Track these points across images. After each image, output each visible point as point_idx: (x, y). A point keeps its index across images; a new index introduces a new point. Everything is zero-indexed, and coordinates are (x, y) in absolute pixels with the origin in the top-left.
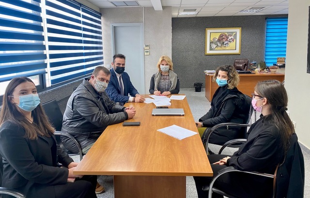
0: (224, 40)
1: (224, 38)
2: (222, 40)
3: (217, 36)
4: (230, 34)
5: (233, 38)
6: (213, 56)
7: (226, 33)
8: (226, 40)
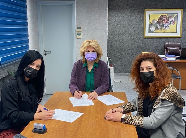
0: (164, 22)
1: (164, 20)
2: (162, 22)
3: (157, 18)
4: (170, 15)
5: (174, 20)
6: (152, 39)
7: (166, 15)
8: (166, 22)
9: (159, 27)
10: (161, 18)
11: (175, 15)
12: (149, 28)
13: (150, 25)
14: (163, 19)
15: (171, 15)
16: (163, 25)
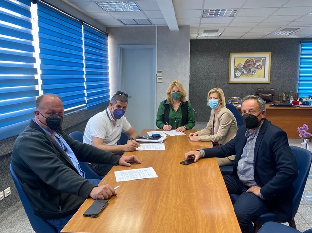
0: (251, 67)
1: (251, 65)
2: (248, 67)
3: (243, 62)
5: (261, 64)
6: (237, 85)
7: (253, 59)
8: (253, 67)
9: (245, 72)
10: (247, 62)
11: (263, 59)
12: (235, 73)
13: (236, 69)
14: (250, 63)
15: (259, 59)
16: (250, 70)
